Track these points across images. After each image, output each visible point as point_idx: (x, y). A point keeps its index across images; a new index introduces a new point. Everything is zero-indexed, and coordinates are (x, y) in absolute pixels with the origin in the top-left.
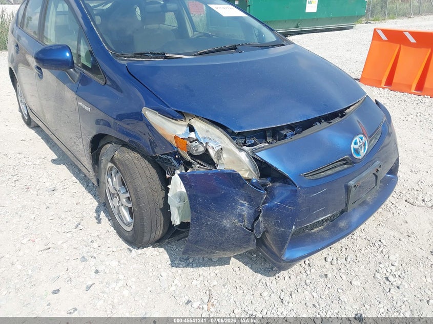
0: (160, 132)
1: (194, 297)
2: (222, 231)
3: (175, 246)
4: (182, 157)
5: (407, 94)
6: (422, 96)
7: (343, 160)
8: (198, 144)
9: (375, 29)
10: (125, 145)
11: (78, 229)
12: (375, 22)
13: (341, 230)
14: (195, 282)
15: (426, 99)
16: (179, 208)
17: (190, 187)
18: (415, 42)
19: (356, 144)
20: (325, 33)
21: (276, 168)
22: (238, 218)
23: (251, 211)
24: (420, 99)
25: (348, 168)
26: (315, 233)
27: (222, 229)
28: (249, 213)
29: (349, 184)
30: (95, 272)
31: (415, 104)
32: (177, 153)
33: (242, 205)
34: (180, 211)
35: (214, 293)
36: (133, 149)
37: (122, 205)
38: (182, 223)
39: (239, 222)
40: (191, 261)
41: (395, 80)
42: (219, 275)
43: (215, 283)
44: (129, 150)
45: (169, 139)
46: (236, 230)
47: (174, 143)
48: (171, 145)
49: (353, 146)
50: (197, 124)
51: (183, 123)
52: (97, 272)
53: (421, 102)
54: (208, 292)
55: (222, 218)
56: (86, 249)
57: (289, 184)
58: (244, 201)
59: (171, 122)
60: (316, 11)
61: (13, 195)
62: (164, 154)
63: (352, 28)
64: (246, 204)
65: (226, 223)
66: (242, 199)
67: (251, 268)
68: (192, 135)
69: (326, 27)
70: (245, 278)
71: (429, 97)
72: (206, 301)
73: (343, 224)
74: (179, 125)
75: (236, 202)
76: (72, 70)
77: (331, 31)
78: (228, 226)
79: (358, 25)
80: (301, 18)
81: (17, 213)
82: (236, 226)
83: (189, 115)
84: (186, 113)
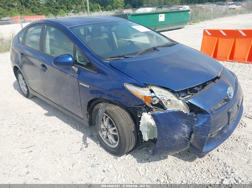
0: (135, 94)
1: (160, 178)
2: (174, 141)
3: (139, 153)
4: (147, 106)
5: (225, 62)
6: (233, 62)
7: (225, 99)
8: (156, 98)
9: (204, 30)
10: (110, 102)
11: (82, 150)
12: (194, 24)
13: (226, 134)
14: (157, 170)
15: (236, 63)
16: (147, 132)
17: (158, 120)
18: (226, 35)
19: (229, 91)
20: (170, 31)
21: (199, 107)
22: (182, 134)
23: (189, 129)
24: (233, 64)
25: (227, 103)
26: (214, 137)
27: (174, 140)
28: (188, 131)
29: (229, 111)
30: (103, 172)
31: (231, 67)
32: (145, 104)
33: (184, 127)
34: (148, 133)
35: (169, 174)
36: (116, 104)
37: (110, 134)
38: (149, 140)
39: (183, 135)
40: (150, 160)
41: (218, 55)
42: (167, 165)
43: (167, 169)
44: (113, 105)
45: (140, 97)
46: (181, 140)
47: (143, 99)
48: (141, 100)
49: (228, 92)
50: (154, 89)
51: (146, 89)
52: (104, 171)
53: (234, 65)
54: (166, 174)
55: (174, 134)
56: (92, 161)
57: (205, 114)
58: (185, 124)
59: (141, 89)
60: (164, 20)
61: (36, 137)
62: (136, 105)
63: (183, 27)
64: (186, 126)
65: (176, 137)
66: (184, 124)
67: (182, 160)
68: (153, 94)
69: (170, 28)
70: (181, 164)
71: (237, 62)
72: (167, 179)
73: (226, 131)
74: (145, 90)
75: (181, 126)
76: (73, 67)
77: (173, 30)
78: (177, 138)
79: (186, 26)
80: (157, 25)
81: (44, 146)
82: (181, 138)
83: (149, 85)
84: (148, 84)
